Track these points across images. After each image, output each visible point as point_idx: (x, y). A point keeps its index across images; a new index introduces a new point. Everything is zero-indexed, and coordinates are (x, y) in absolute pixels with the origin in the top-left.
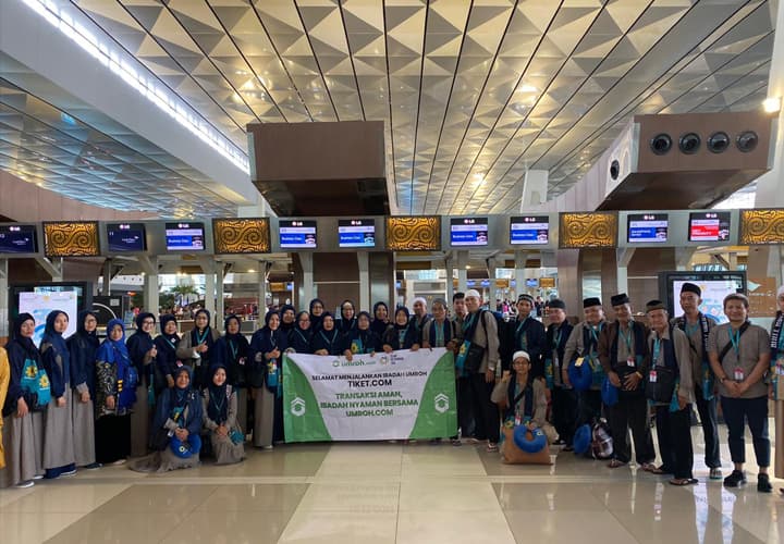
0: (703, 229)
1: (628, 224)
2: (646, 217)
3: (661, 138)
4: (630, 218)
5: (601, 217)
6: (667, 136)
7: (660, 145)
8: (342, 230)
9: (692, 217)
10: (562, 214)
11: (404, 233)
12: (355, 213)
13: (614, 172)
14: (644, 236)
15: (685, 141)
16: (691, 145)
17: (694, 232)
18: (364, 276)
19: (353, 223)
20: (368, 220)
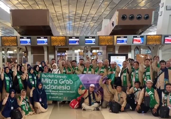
0: (136, 40)
1: (117, 39)
2: (121, 37)
3: (124, 16)
4: (117, 37)
5: (109, 37)
6: (126, 15)
7: (124, 18)
8: (38, 40)
9: (134, 37)
10: (99, 36)
11: (56, 41)
12: (42, 35)
13: (113, 24)
14: (121, 42)
15: (130, 17)
16: (132, 18)
17: (134, 41)
18: (46, 53)
19: (41, 38)
20: (46, 37)
